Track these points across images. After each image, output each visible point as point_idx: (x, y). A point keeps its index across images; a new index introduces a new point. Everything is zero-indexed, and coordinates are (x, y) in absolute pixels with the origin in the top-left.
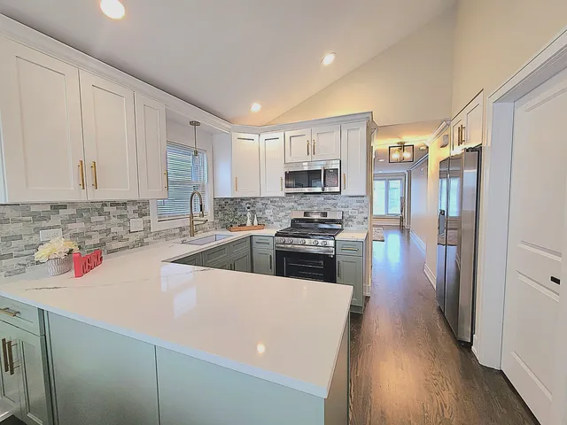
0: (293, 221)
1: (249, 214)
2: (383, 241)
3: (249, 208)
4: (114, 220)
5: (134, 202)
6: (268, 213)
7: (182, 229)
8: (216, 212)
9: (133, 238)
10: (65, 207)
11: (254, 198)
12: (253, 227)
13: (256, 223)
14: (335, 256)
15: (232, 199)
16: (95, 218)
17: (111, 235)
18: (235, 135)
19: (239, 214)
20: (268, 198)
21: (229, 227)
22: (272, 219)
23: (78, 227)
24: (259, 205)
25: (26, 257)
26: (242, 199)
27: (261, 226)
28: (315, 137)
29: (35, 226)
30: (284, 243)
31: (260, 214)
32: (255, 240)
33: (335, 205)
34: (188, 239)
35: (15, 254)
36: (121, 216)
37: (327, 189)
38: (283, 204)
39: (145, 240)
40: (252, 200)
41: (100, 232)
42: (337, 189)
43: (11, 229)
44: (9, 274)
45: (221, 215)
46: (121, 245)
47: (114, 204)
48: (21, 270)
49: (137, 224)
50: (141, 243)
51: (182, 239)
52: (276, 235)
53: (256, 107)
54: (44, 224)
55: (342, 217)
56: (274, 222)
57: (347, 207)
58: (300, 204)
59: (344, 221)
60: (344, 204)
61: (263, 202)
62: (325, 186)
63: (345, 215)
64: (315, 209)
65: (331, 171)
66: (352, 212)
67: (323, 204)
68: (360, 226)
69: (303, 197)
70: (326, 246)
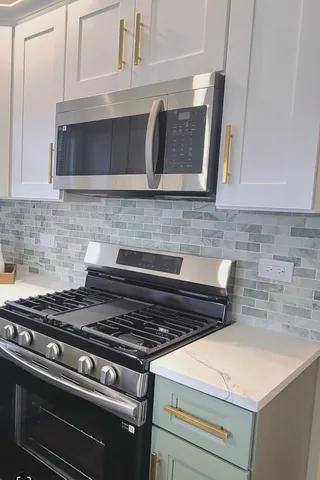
0: (92, 272)
22: (52, 258)
28: (143, 5)
33: (215, 237)
55: (233, 279)
56: (57, 267)
57: (257, 247)
58: (117, 225)
59: (240, 292)
60: (245, 237)
61: (39, 211)
62: (159, 169)
63: (245, 274)
64: (155, 245)
65: (182, 117)
66: (271, 268)
67: (176, 231)
68: (298, 321)
69: (124, 205)
70: (117, 385)
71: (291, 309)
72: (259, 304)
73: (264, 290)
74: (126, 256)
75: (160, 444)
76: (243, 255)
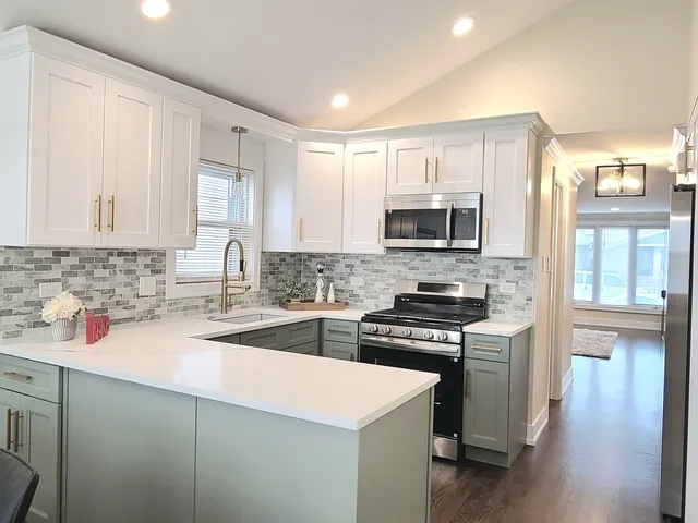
0: (398, 298)
1: (320, 283)
2: (607, 358)
3: (321, 271)
4: (121, 277)
5: (147, 252)
6: (356, 282)
7: (209, 300)
8: (264, 276)
9: (142, 306)
10: (67, 254)
11: (332, 255)
12: (325, 304)
13: (331, 297)
14: (462, 359)
15: (293, 255)
16: (99, 273)
17: (114, 299)
18: (304, 145)
19: (304, 280)
20: (357, 256)
21: (283, 303)
22: (361, 293)
23: (78, 282)
24: (340, 268)
25: (23, 317)
26: (311, 256)
27: (340, 304)
28: (439, 153)
29: (36, 277)
30: (375, 334)
31: (341, 284)
32: (327, 326)
33: (475, 272)
34: (218, 315)
35: (15, 310)
36: (129, 272)
37: (456, 244)
38: (382, 267)
39: (157, 311)
40: (329, 259)
41: (103, 292)
42: (474, 244)
43: (14, 278)
44: (7, 335)
45: (271, 281)
46: (126, 314)
47: (121, 253)
48: (18, 332)
49: (147, 284)
50: (150, 315)
51: (209, 315)
52: (363, 320)
53: (340, 101)
54: (45, 275)
55: (487, 295)
56: (365, 300)
57: (498, 277)
58: (413, 269)
59: (490, 302)
60: (491, 272)
61: (348, 261)
62: (452, 237)
63: (492, 292)
64: (439, 279)
65: (463, 212)
66: (504, 287)
67: (452, 270)
68: (520, 313)
69: (418, 256)
70: (446, 341)
71: (516, 307)
72: (500, 307)
73: (503, 298)
74: (422, 286)
75: (469, 365)
76: (490, 282)
